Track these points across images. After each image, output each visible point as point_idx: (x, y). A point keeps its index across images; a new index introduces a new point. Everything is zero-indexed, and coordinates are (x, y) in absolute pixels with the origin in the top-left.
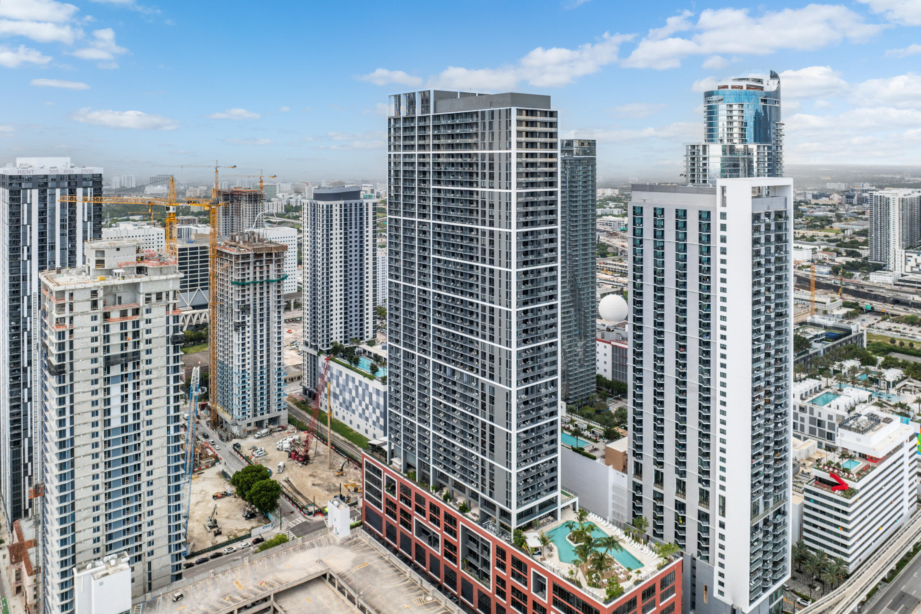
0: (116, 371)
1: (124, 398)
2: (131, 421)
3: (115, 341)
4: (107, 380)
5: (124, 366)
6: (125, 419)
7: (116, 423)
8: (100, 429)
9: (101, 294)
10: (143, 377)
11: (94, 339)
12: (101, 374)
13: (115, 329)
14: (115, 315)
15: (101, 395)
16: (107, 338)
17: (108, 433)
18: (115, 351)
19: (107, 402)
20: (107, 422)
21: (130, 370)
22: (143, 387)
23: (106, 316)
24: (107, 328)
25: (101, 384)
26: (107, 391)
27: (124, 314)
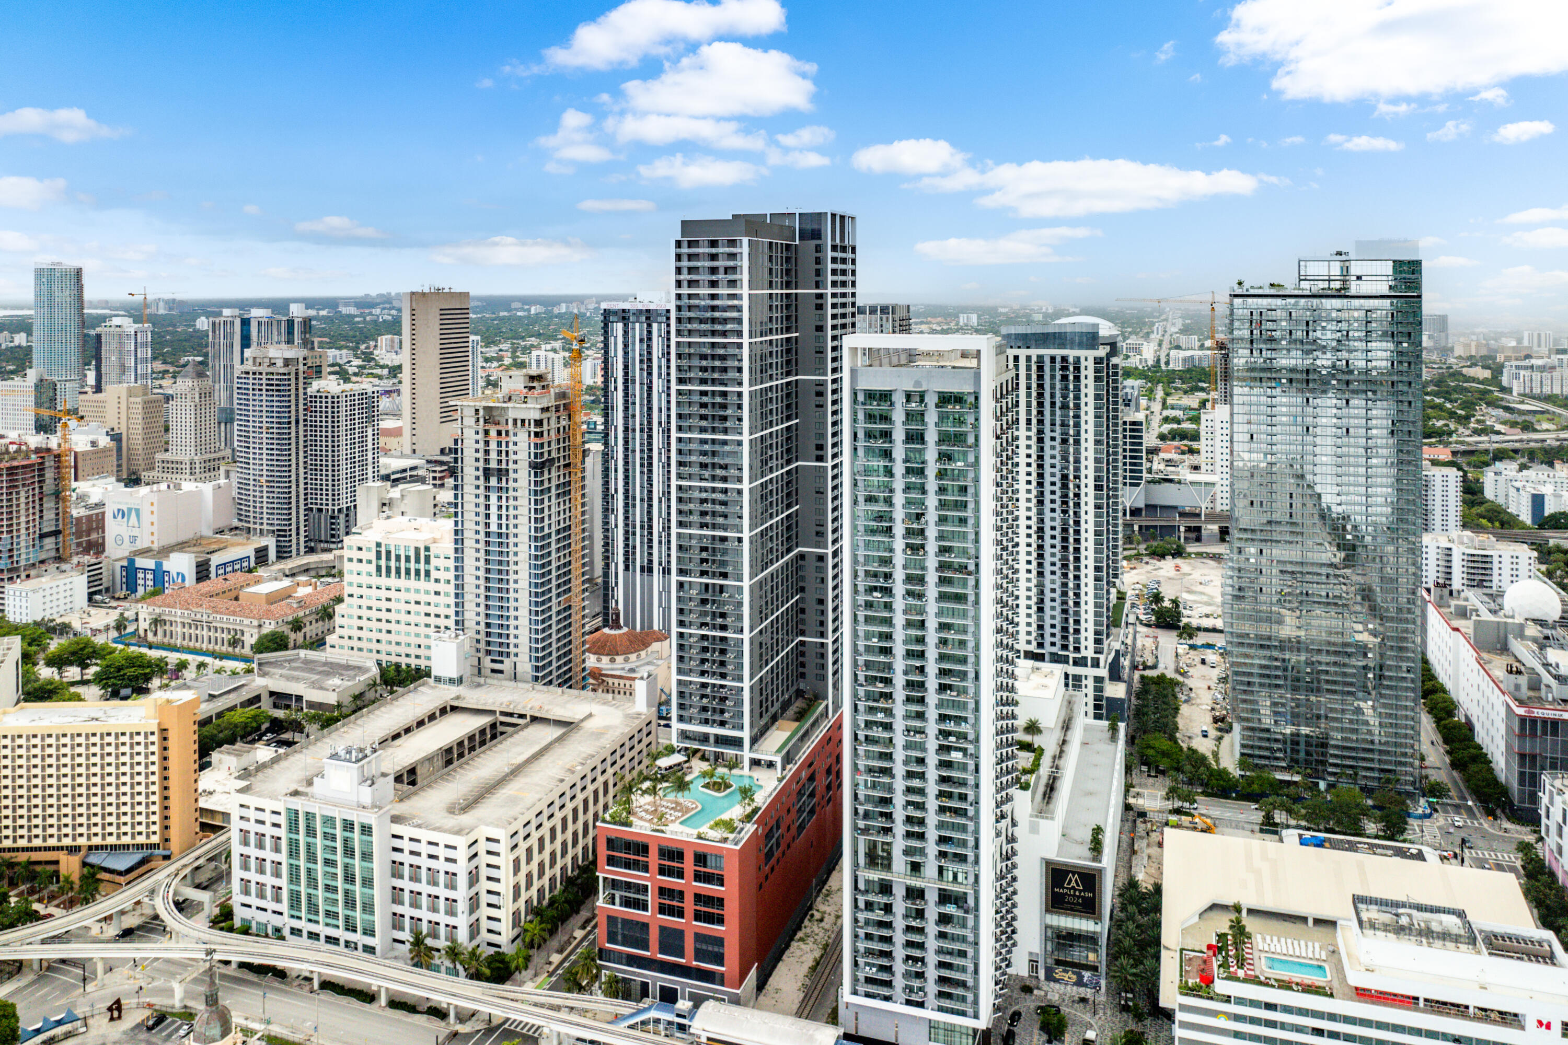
0: (493, 482)
1: (500, 507)
2: (504, 530)
3: (493, 456)
4: (487, 488)
5: (500, 480)
6: (500, 526)
7: (494, 528)
8: (481, 528)
9: (481, 412)
10: (511, 493)
11: (477, 451)
12: (481, 482)
13: (493, 446)
14: (493, 433)
15: (482, 500)
16: (487, 452)
17: (488, 534)
18: (493, 465)
19: (487, 507)
20: (487, 525)
21: (504, 484)
22: (511, 502)
23: (487, 432)
24: (487, 443)
25: (482, 491)
26: (487, 498)
27: (499, 433)
